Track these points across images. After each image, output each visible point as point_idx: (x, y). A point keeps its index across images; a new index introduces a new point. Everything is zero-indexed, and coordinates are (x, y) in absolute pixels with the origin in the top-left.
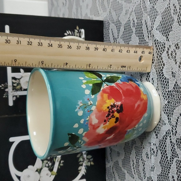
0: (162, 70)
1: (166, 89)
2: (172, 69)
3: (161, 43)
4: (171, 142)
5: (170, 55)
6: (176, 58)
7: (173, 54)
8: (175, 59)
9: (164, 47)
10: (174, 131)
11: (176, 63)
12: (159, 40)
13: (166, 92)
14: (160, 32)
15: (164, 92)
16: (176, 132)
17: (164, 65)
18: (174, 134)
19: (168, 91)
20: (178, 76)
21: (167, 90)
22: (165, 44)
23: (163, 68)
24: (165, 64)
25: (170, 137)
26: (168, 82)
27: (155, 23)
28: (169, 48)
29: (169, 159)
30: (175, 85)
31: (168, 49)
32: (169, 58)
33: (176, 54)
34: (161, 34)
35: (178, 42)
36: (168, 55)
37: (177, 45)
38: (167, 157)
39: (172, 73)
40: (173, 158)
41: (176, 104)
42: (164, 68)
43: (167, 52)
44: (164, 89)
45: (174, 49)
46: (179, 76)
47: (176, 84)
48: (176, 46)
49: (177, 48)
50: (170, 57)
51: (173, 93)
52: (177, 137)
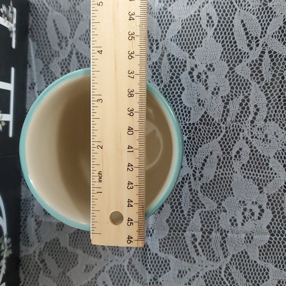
0: (179, 96)
1: (185, 121)
2: (198, 96)
3: (179, 60)
4: (191, 190)
5: (195, 78)
6: (207, 82)
7: (202, 77)
8: (205, 84)
9: (185, 66)
10: (198, 175)
11: (207, 89)
12: (176, 56)
13: (186, 124)
14: (177, 44)
15: (182, 124)
16: (202, 176)
17: (183, 89)
18: (197, 179)
19: (190, 124)
20: (209, 105)
21: (187, 123)
22: (185, 62)
23: (181, 93)
24: (186, 88)
25: (190, 183)
26: (189, 112)
27: (168, 31)
28: (194, 68)
29: (185, 213)
30: (203, 116)
31: (192, 69)
32: (193, 81)
33: (207, 77)
34: (180, 49)
35: (212, 62)
36: (192, 77)
37: (211, 66)
38: (182, 212)
39: (199, 100)
40: (194, 211)
41: (203, 141)
42: (183, 94)
43: (190, 73)
44: (183, 121)
45: (204, 71)
46: (212, 105)
47: (206, 115)
48: (209, 67)
49: (209, 69)
50: (196, 80)
51: (198, 126)
52: (203, 182)
